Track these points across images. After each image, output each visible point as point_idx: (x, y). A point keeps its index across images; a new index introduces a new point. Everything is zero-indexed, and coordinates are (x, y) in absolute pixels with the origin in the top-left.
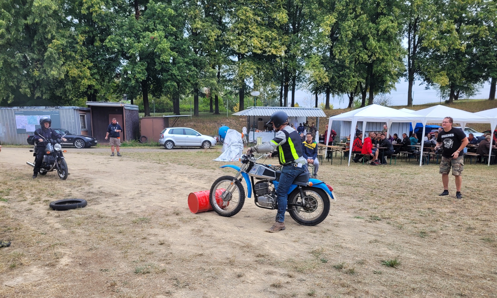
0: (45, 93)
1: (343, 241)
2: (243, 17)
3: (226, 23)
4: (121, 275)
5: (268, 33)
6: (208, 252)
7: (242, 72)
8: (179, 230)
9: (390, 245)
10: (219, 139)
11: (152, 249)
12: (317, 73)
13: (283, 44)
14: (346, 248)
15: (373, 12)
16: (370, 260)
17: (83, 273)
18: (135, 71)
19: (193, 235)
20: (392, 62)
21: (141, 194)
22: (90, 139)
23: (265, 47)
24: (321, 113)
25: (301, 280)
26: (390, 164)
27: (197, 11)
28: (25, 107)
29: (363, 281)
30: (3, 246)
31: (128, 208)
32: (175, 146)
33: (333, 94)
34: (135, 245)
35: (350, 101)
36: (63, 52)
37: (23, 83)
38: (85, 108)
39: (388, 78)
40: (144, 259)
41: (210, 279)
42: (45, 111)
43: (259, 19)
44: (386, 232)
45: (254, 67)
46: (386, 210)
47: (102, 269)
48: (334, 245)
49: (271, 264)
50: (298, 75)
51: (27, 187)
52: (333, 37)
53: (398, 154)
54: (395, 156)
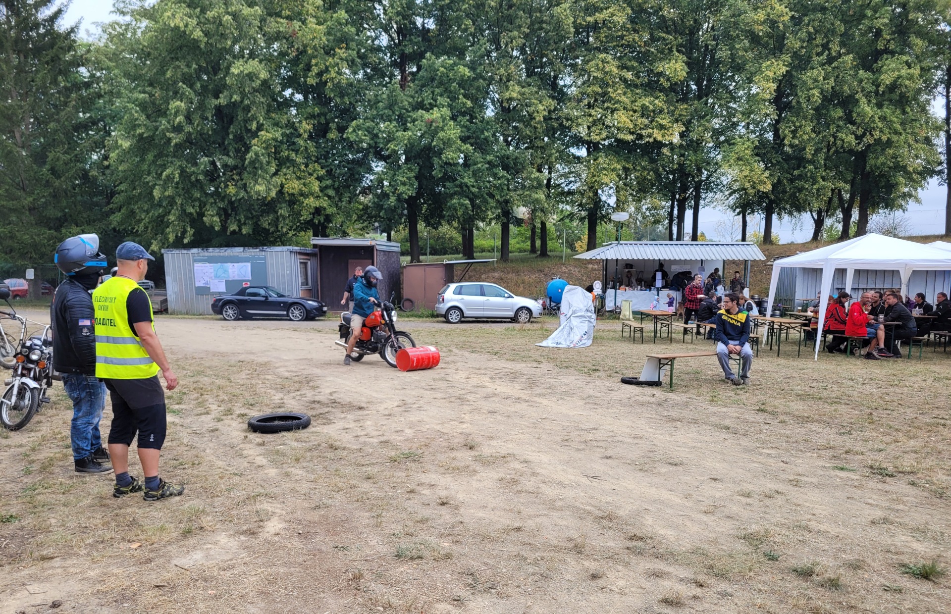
0: (245, 224)
1: (810, 516)
2: (599, 75)
3: (565, 86)
4: (370, 558)
5: (646, 101)
6: (530, 524)
7: (594, 176)
8: (475, 478)
9: (920, 532)
10: (548, 304)
11: (426, 512)
12: (746, 173)
13: (677, 121)
14: (819, 531)
15: (868, 50)
16: (874, 561)
17: (304, 551)
18: (395, 181)
19: (502, 490)
20: (909, 146)
21: (405, 407)
22: (315, 304)
23: (641, 129)
24: (754, 253)
25: (724, 595)
26: (909, 357)
27: (512, 67)
28: (211, 249)
29: (861, 606)
30: (171, 495)
31: (381, 433)
32: (464, 317)
33: (779, 214)
34: (394, 503)
35: (816, 227)
36: (275, 153)
37: (208, 207)
38: (309, 250)
39: (901, 179)
40: (412, 531)
41: (536, 578)
42: (243, 255)
43: (629, 75)
44: (907, 501)
45: (619, 167)
46: (906, 456)
47: (337, 544)
48: (791, 525)
49: (658, 557)
50: (707, 178)
51: (211, 390)
52: (780, 101)
53: (926, 337)
54: (920, 341)
